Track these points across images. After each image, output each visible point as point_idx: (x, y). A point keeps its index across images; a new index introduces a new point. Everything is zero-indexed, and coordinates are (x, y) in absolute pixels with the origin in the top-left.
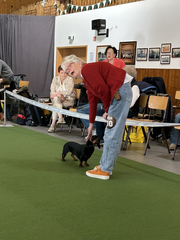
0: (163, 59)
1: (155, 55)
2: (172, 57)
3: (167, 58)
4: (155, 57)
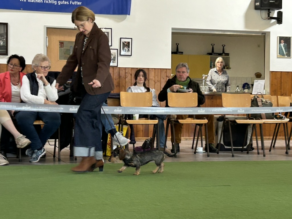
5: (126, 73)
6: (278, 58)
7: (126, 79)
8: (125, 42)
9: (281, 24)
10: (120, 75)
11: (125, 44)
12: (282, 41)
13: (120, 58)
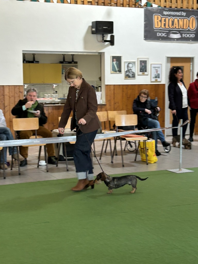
6: (111, 73)
9: (113, 46)
12: (115, 60)
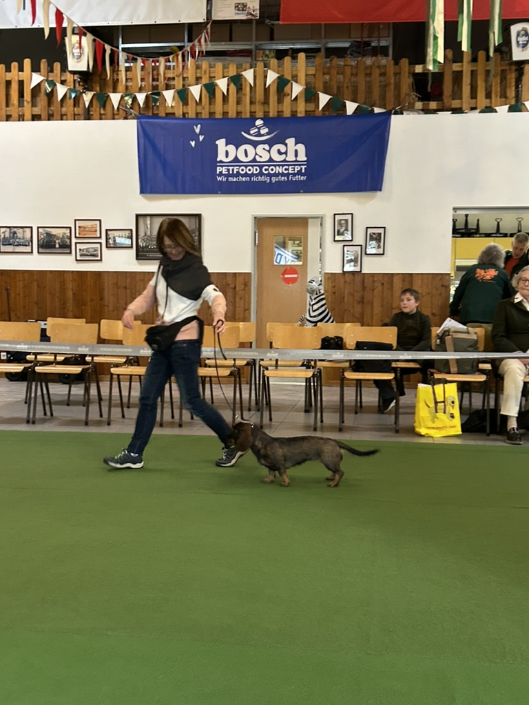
0: (80, 250)
1: (57, 241)
2: (107, 247)
3: (93, 250)
4: (57, 246)
5: (374, 281)
7: (375, 291)
8: (374, 234)
10: (366, 285)
11: (374, 236)
13: (365, 259)
